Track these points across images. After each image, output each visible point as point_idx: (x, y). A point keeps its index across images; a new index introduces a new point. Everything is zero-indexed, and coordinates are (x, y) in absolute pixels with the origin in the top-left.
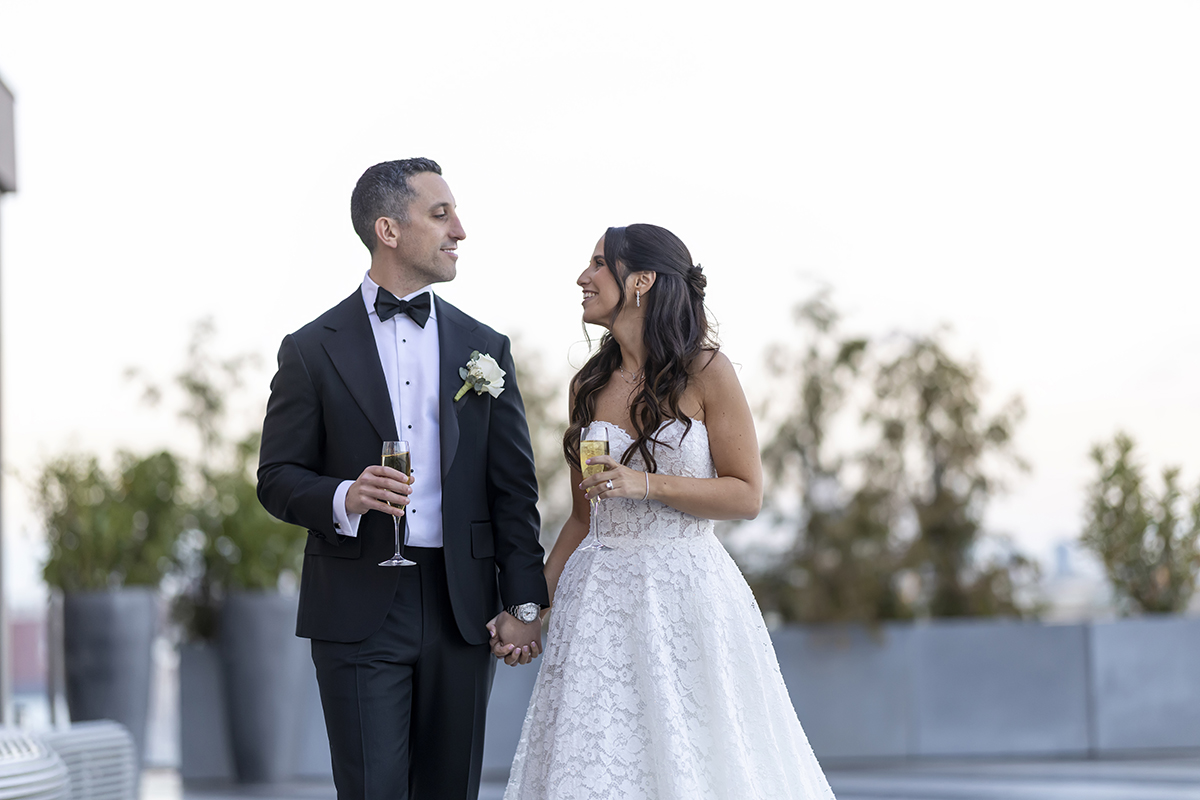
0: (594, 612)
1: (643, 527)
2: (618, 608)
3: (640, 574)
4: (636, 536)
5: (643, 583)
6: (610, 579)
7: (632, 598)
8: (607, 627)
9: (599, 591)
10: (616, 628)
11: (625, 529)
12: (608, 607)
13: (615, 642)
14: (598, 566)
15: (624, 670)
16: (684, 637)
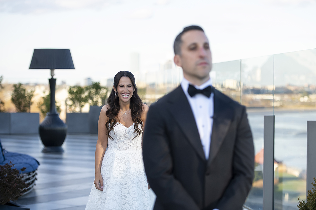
0: (117, 170)
1: (127, 148)
2: (123, 169)
3: (128, 160)
4: (126, 150)
5: (129, 163)
6: (120, 162)
7: (126, 166)
8: (120, 174)
9: (117, 165)
10: (122, 174)
11: (122, 149)
12: (120, 169)
13: (122, 178)
14: (117, 158)
15: (125, 185)
16: (141, 175)
